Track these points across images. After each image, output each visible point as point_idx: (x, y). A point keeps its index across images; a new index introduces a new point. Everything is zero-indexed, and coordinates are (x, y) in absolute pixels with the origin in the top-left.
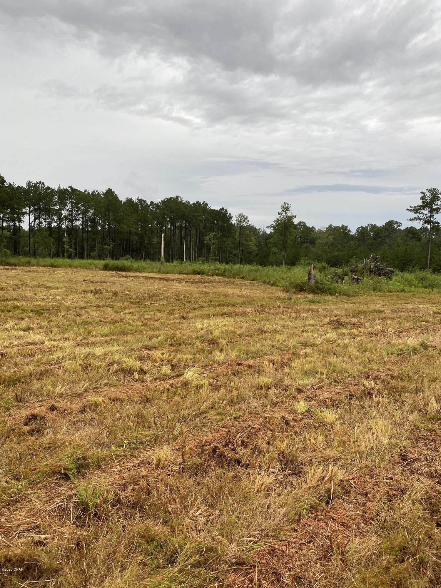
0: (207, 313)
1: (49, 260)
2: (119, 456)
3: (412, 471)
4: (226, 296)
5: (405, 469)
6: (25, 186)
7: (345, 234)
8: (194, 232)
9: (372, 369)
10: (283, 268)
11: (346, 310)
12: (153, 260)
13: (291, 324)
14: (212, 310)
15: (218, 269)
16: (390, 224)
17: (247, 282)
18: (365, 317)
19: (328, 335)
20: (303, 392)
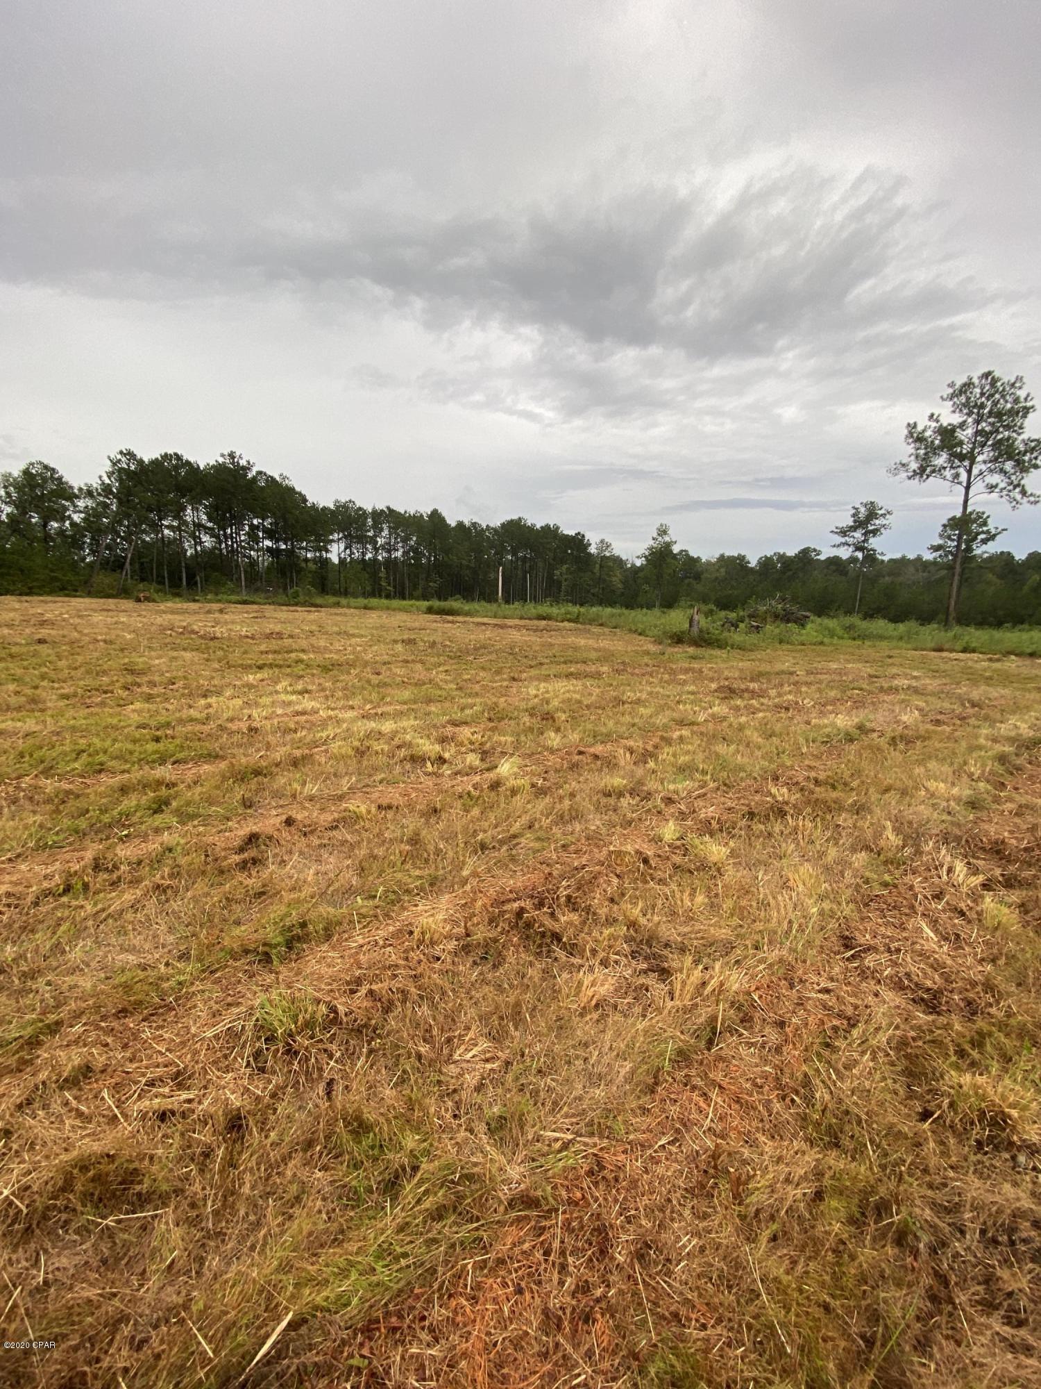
0: (547, 673)
1: (362, 601)
2: (364, 917)
3: (863, 972)
4: (576, 649)
5: (850, 966)
6: (332, 507)
7: (742, 566)
8: (541, 564)
9: (782, 765)
10: (656, 611)
11: (741, 670)
12: (489, 601)
13: (661, 690)
14: (555, 669)
15: (568, 613)
16: (805, 552)
17: (606, 630)
18: (769, 681)
19: (715, 709)
20: (674, 803)
